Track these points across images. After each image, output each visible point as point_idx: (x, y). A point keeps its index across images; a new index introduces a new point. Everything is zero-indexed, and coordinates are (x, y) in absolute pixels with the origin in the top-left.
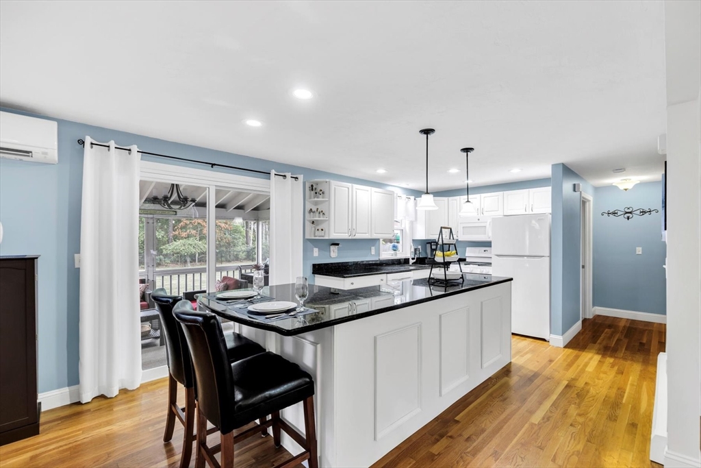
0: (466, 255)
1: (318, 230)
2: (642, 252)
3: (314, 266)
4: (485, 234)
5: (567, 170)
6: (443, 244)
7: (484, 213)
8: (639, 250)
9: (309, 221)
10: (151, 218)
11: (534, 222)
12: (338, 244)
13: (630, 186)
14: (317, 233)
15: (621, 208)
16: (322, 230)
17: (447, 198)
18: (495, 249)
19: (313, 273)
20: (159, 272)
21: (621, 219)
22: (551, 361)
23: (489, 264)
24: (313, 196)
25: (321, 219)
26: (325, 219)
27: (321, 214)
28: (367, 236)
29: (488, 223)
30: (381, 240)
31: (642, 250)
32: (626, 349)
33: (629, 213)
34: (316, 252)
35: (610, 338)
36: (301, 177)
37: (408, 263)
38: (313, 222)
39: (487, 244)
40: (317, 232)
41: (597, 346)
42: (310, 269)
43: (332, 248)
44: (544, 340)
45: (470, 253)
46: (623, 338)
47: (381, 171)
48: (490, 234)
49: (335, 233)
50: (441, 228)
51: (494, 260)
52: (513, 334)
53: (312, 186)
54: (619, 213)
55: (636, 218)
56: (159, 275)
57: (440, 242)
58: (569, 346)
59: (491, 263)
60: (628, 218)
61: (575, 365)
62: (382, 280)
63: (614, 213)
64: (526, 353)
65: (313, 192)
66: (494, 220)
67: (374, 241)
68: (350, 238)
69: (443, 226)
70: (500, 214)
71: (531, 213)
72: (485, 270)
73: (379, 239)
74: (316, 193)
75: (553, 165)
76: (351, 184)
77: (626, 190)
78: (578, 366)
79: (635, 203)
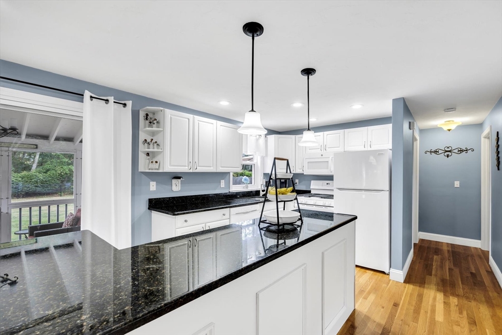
0: (311, 188)
1: (152, 162)
2: (460, 186)
3: (150, 201)
4: (328, 168)
6: (276, 179)
7: (327, 149)
8: (457, 184)
9: (143, 152)
10: (6, 151)
11: (372, 158)
12: (179, 178)
13: (453, 127)
14: (151, 166)
15: (442, 146)
16: (156, 162)
17: (294, 136)
18: (336, 183)
19: (149, 209)
20: (16, 204)
21: (442, 157)
22: (396, 305)
23: (331, 197)
24: (147, 125)
25: (156, 150)
26: (160, 150)
27: (155, 145)
28: (212, 169)
29: (330, 158)
30: (231, 174)
31: (460, 183)
32: (462, 283)
33: (448, 152)
34: (153, 186)
35: (442, 266)
36: (129, 103)
37: (259, 195)
38: (148, 154)
39: (330, 178)
40: (151, 164)
41: (434, 279)
42: (144, 205)
43: (174, 181)
44: (383, 273)
45: (315, 186)
46: (453, 267)
47: (224, 103)
48: (332, 169)
49: (171, 165)
50: (275, 159)
51: (335, 193)
52: (357, 266)
53: (147, 115)
54: (440, 152)
55: (454, 156)
56: (16, 207)
57: (273, 177)
58: (408, 280)
59: (333, 195)
60: (448, 156)
61: (422, 311)
62: (224, 215)
63: (436, 152)
64: (369, 293)
65: (147, 122)
66: (337, 155)
67: (224, 175)
68: (191, 171)
69: (276, 157)
70: (341, 150)
71: (369, 149)
72: (327, 202)
73: (229, 173)
74: (150, 123)
75: (393, 100)
76: (192, 116)
77: (449, 130)
78: (426, 312)
79: (455, 143)
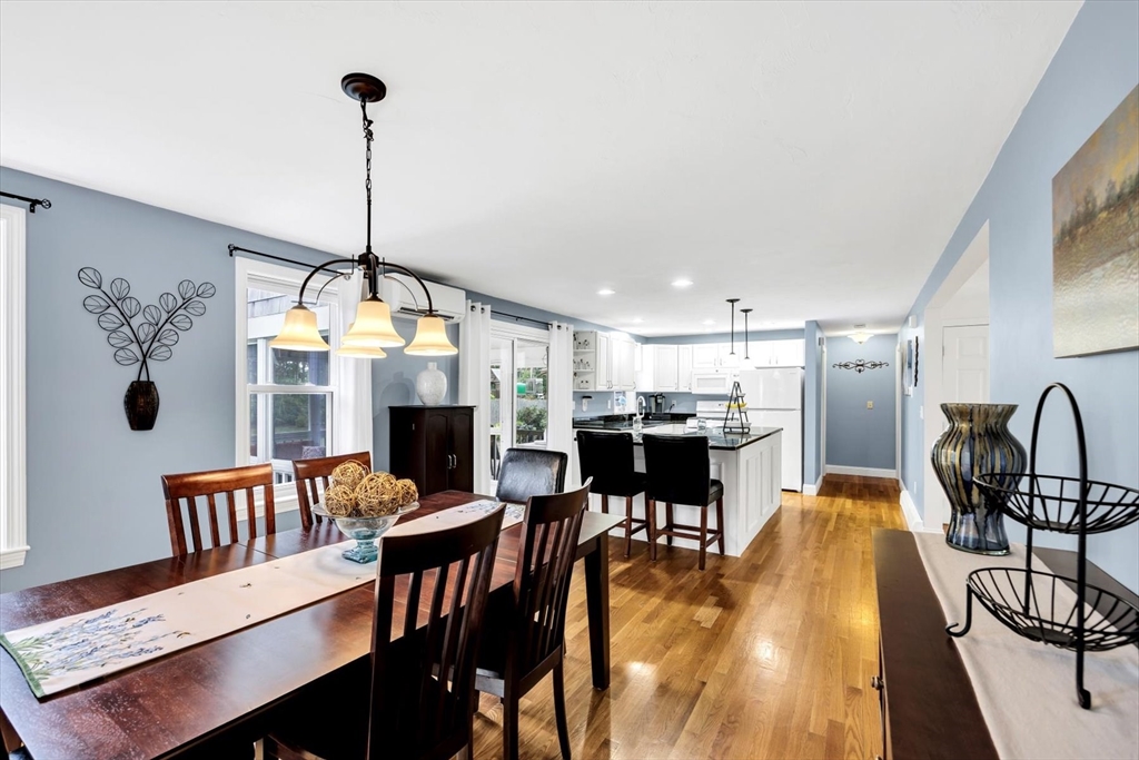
1: (582, 382)
2: (873, 406)
4: (724, 386)
5: (818, 325)
7: (723, 363)
8: (870, 404)
12: (590, 398)
13: (864, 339)
14: (582, 385)
15: (852, 358)
16: (587, 382)
21: (853, 372)
24: (576, 346)
25: (587, 370)
26: (591, 370)
27: (587, 365)
31: (873, 403)
32: (869, 495)
33: (860, 366)
35: (852, 489)
38: (575, 374)
43: (584, 401)
45: (702, 408)
46: (862, 488)
54: (851, 366)
55: (867, 372)
58: (821, 493)
60: (860, 371)
61: (835, 505)
63: (846, 366)
74: (580, 343)
75: (807, 319)
77: (860, 342)
79: (868, 356)
